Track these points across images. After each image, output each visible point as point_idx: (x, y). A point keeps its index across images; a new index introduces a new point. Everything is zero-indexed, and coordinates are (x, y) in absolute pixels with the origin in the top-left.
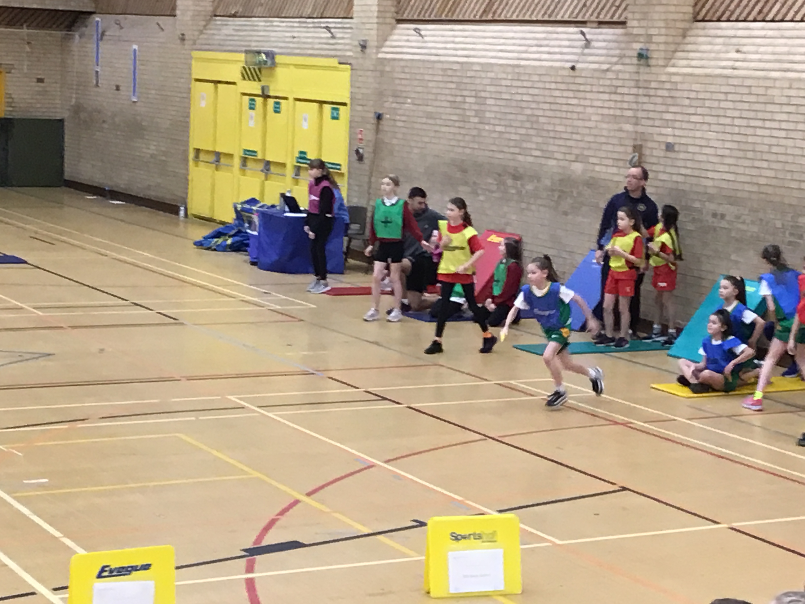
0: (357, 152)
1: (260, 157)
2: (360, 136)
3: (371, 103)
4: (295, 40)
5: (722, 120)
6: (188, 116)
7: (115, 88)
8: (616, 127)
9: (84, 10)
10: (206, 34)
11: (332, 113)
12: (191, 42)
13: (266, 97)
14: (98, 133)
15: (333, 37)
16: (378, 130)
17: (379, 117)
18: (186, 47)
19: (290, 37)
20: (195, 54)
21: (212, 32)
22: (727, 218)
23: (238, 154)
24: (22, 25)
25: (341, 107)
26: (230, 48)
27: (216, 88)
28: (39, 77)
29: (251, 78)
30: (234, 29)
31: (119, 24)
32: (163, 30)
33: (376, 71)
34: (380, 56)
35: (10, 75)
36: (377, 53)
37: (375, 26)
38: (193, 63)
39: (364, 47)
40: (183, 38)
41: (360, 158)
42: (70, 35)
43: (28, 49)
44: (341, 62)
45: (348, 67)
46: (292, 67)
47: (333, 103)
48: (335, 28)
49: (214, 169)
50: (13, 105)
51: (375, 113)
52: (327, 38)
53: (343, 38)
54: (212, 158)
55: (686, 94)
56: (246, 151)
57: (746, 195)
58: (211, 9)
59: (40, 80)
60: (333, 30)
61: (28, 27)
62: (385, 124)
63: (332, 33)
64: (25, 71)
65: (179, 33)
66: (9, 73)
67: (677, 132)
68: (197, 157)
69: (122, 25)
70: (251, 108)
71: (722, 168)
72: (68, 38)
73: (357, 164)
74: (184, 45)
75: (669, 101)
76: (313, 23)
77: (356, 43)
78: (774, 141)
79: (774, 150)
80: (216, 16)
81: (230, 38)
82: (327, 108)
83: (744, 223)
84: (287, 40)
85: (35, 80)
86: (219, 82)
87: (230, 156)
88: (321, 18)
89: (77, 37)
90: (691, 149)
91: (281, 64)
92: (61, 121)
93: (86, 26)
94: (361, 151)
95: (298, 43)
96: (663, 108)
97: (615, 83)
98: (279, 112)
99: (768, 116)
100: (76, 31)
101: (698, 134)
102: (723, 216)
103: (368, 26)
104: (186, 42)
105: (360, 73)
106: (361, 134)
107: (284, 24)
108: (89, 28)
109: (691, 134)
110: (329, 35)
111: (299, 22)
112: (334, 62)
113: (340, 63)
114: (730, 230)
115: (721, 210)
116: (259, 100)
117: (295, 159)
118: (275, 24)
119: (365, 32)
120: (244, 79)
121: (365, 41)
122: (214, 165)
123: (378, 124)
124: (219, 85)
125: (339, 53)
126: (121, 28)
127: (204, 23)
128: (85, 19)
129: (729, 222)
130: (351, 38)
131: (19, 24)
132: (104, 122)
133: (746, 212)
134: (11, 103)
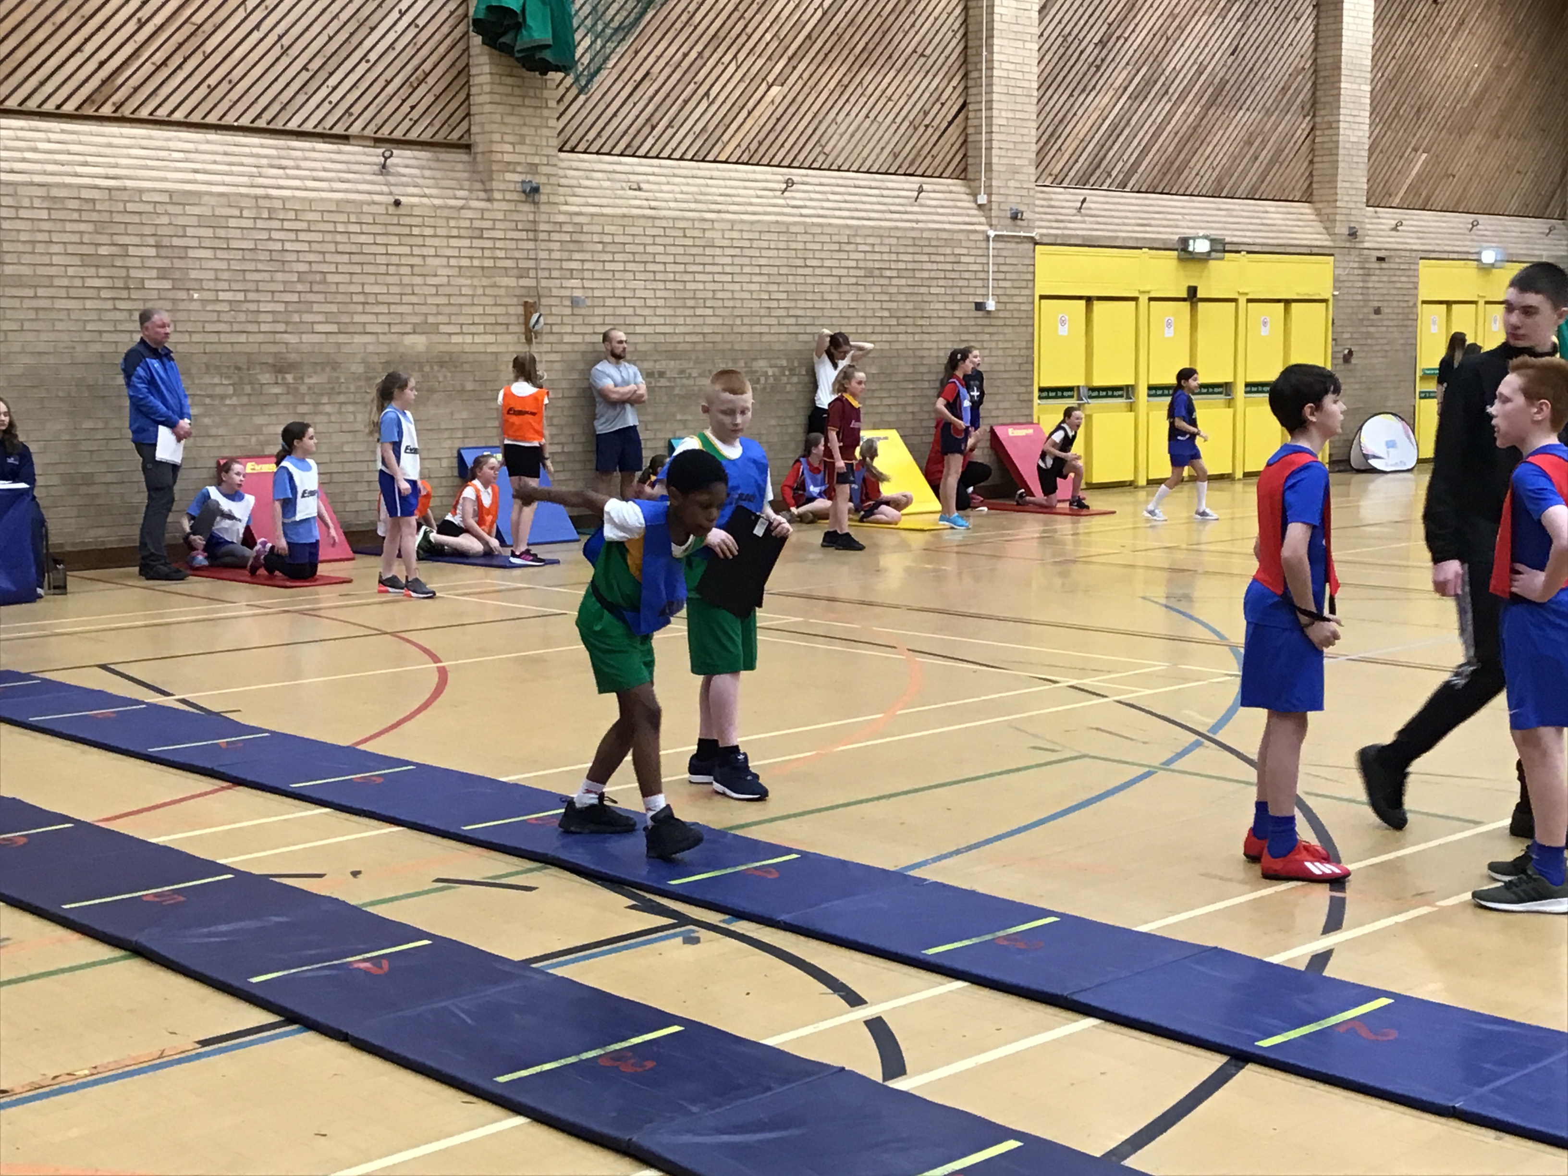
5: (650, 267)
8: (485, 282)
22: (668, 375)
55: (596, 238)
57: (688, 347)
67: (587, 284)
71: (656, 320)
75: (572, 246)
78: (719, 286)
79: (719, 295)
83: (690, 377)
90: (609, 302)
96: (565, 255)
97: (477, 224)
99: (709, 260)
101: (620, 284)
102: (662, 374)
109: (609, 284)
114: (672, 388)
115: (658, 366)
129: (669, 379)
133: (691, 365)
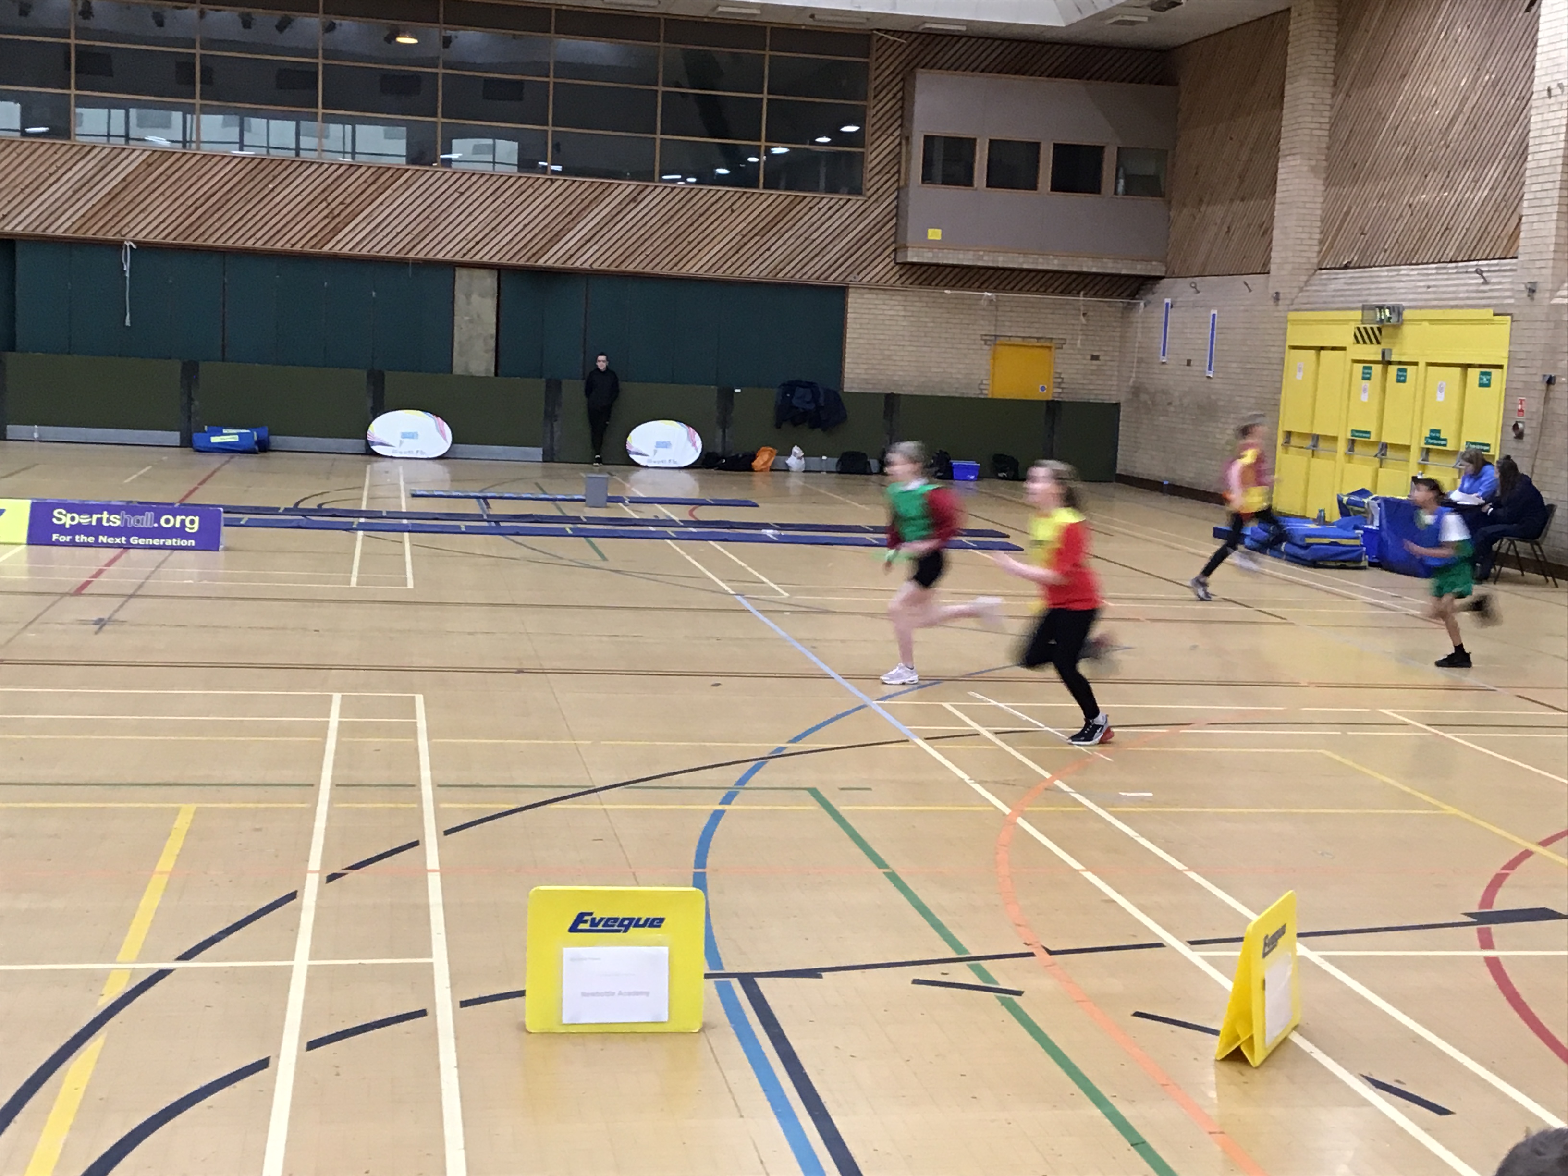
0: (1515, 427)
1: (1373, 438)
2: (1520, 407)
3: (1539, 363)
4: (1430, 290)
6: (1279, 391)
7: (1186, 363)
9: (1153, 274)
10: (1307, 291)
11: (1481, 379)
12: (1288, 302)
13: (1386, 363)
14: (1161, 418)
15: (1486, 282)
16: (1547, 400)
17: (1550, 381)
18: (1280, 308)
19: (1424, 286)
20: (1292, 316)
21: (1314, 288)
23: (1344, 436)
24: (1078, 293)
25: (1493, 371)
26: (1340, 305)
27: (1318, 356)
28: (1095, 354)
29: (1367, 341)
30: (1345, 283)
31: (1195, 287)
32: (1250, 290)
33: (1548, 321)
34: (1556, 301)
35: (1061, 351)
36: (1551, 298)
37: (1551, 263)
38: (1289, 326)
39: (1532, 291)
40: (1277, 297)
41: (1520, 436)
42: (1135, 304)
43: (1083, 320)
44: (1497, 312)
45: (1509, 317)
46: (1426, 324)
47: (1481, 366)
48: (1489, 271)
49: (1310, 456)
50: (1063, 386)
51: (1545, 376)
52: (1477, 284)
53: (1500, 283)
54: (1309, 443)
56: (1353, 431)
58: (1316, 261)
59: (1095, 358)
60: (1485, 275)
61: (1085, 295)
62: (1558, 390)
63: (1483, 277)
64: (1079, 346)
65: (1272, 292)
66: (1061, 348)
68: (1287, 442)
69: (1198, 288)
70: (1364, 378)
72: (1129, 308)
73: (1513, 444)
74: (1277, 305)
76: (1456, 267)
77: (1522, 287)
80: (1321, 269)
81: (1339, 293)
82: (1473, 374)
84: (1420, 290)
85: (1089, 357)
86: (1322, 348)
87: (1335, 439)
88: (1468, 261)
89: (1142, 304)
91: (1409, 320)
92: (1117, 405)
93: (1154, 293)
94: (1520, 425)
95: (1435, 293)
98: (1404, 381)
100: (1142, 299)
103: (1538, 264)
104: (1280, 302)
105: (1524, 325)
106: (1521, 404)
107: (1415, 272)
108: (1156, 295)
110: (1482, 280)
111: (1436, 268)
112: (1488, 313)
113: (1495, 315)
116: (1377, 369)
117: (1423, 439)
118: (1403, 272)
119: (1535, 271)
120: (1358, 342)
121: (1535, 283)
122: (1310, 451)
123: (1548, 389)
124: (1322, 352)
125: (1494, 302)
126: (1198, 292)
127: (1304, 278)
128: (1152, 285)
130: (1512, 283)
131: (1075, 292)
132: (1170, 404)
134: (1060, 383)
